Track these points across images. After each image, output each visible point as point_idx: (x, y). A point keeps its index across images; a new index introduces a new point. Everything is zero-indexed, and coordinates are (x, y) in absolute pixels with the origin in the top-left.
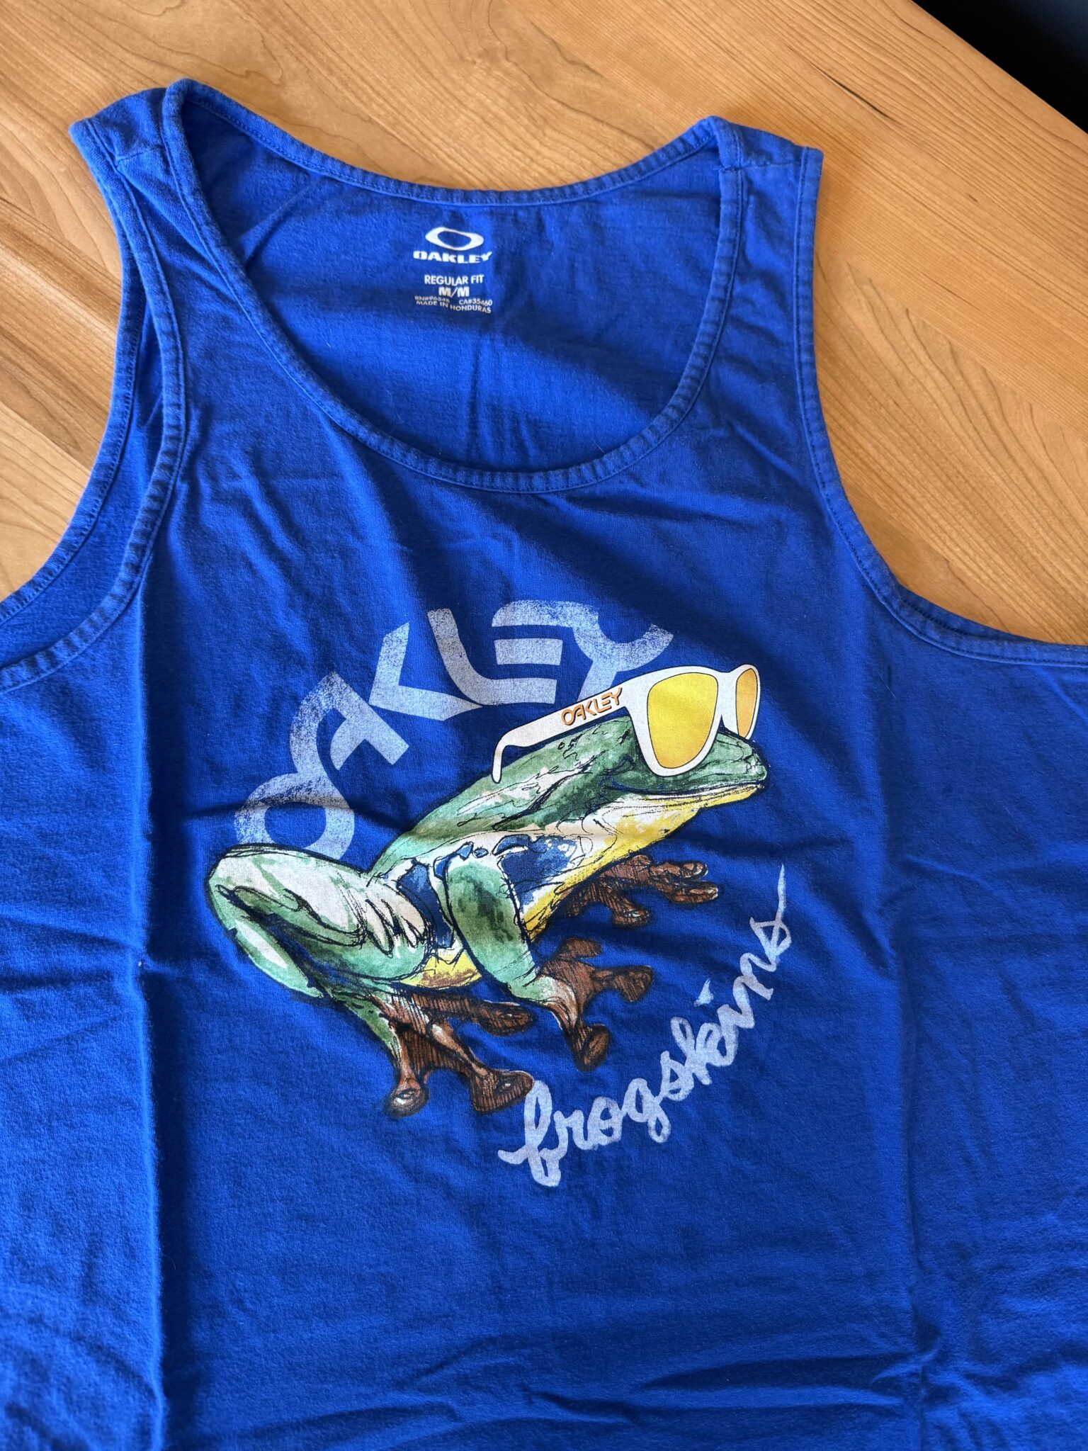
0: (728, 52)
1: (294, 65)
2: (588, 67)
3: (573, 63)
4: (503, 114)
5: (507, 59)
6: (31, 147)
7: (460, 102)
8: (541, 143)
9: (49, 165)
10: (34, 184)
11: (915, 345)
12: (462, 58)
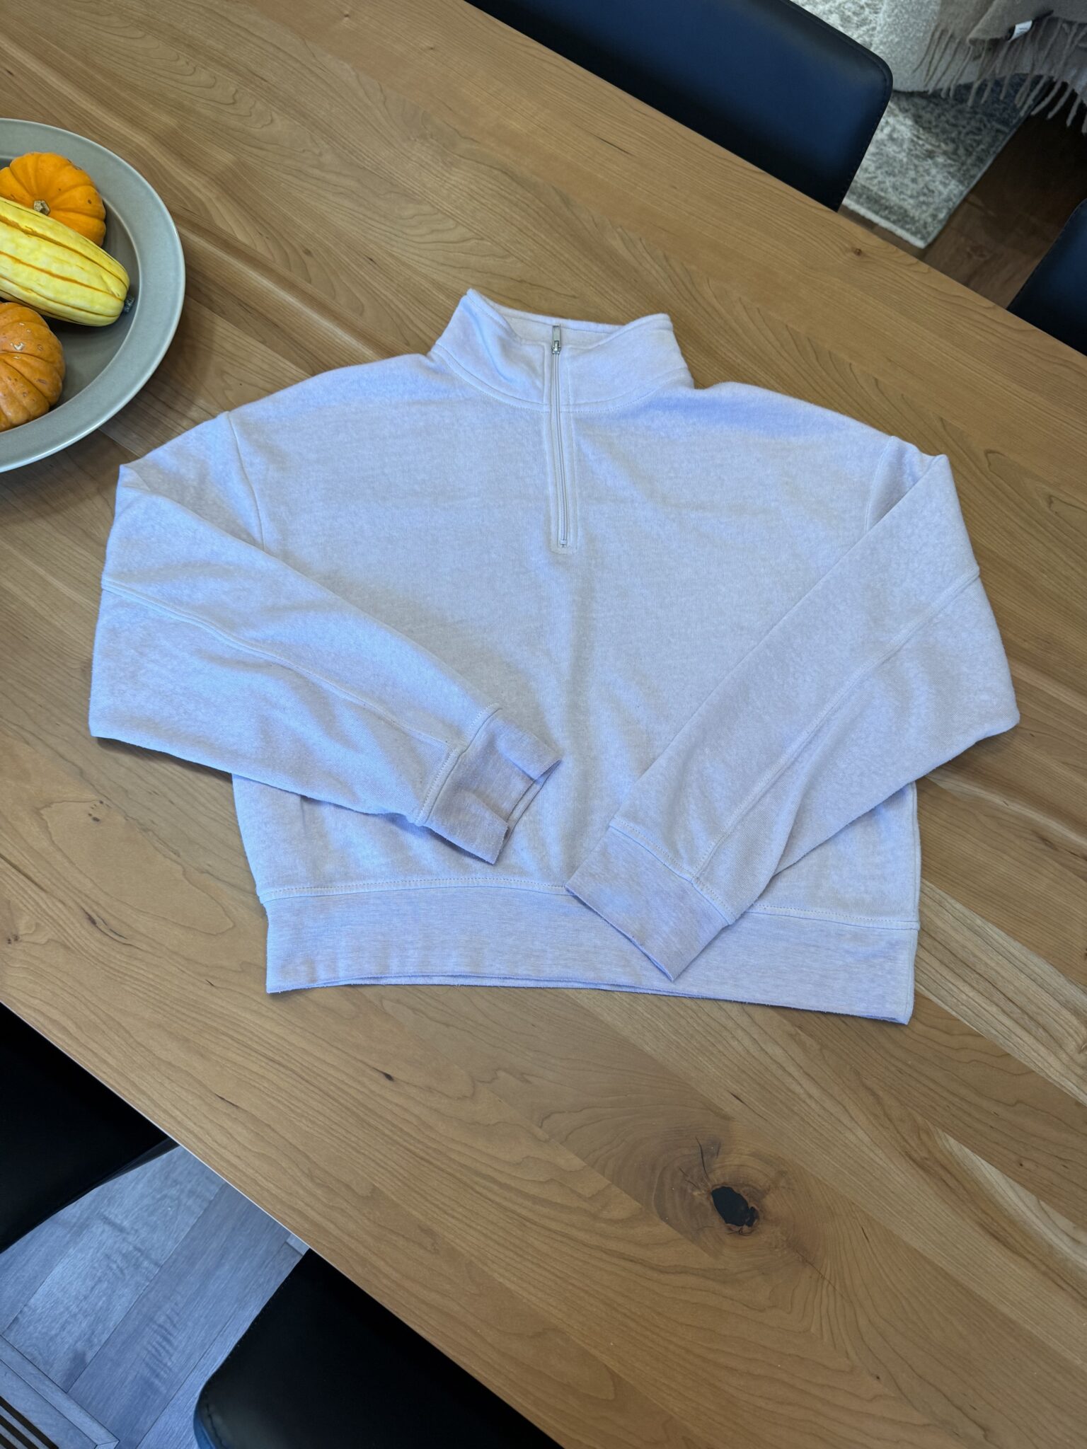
0: (544, 129)
1: (327, 146)
2: (472, 139)
3: (465, 138)
4: (430, 162)
5: (432, 137)
6: (200, 186)
7: (409, 158)
8: (450, 174)
9: (208, 194)
10: (202, 203)
11: (645, 255)
12: (409, 139)
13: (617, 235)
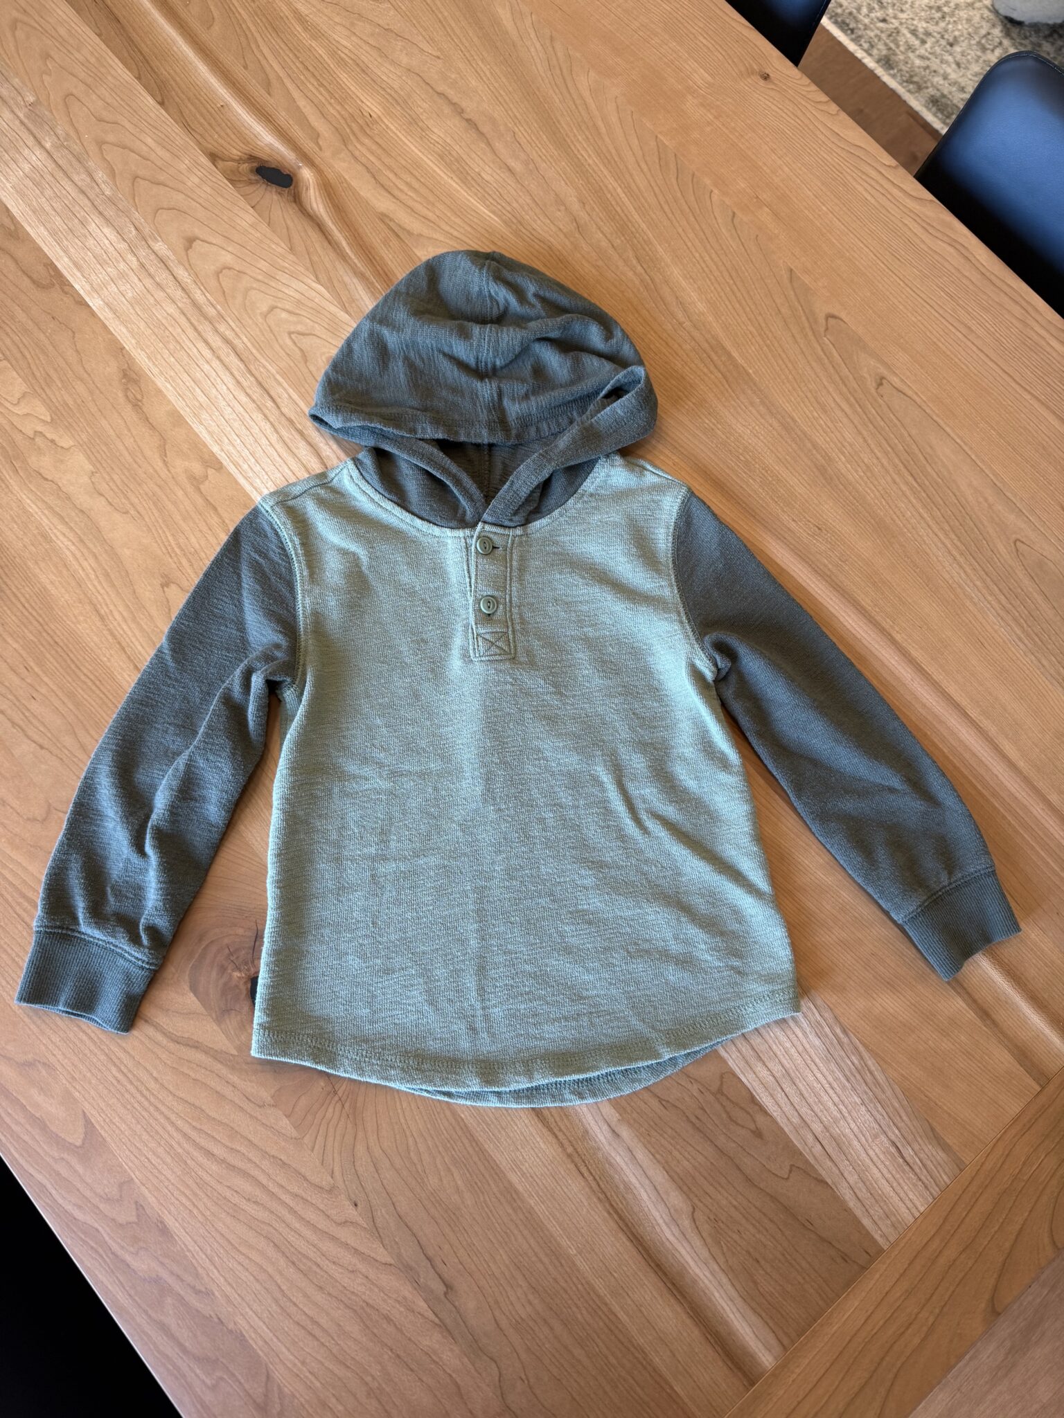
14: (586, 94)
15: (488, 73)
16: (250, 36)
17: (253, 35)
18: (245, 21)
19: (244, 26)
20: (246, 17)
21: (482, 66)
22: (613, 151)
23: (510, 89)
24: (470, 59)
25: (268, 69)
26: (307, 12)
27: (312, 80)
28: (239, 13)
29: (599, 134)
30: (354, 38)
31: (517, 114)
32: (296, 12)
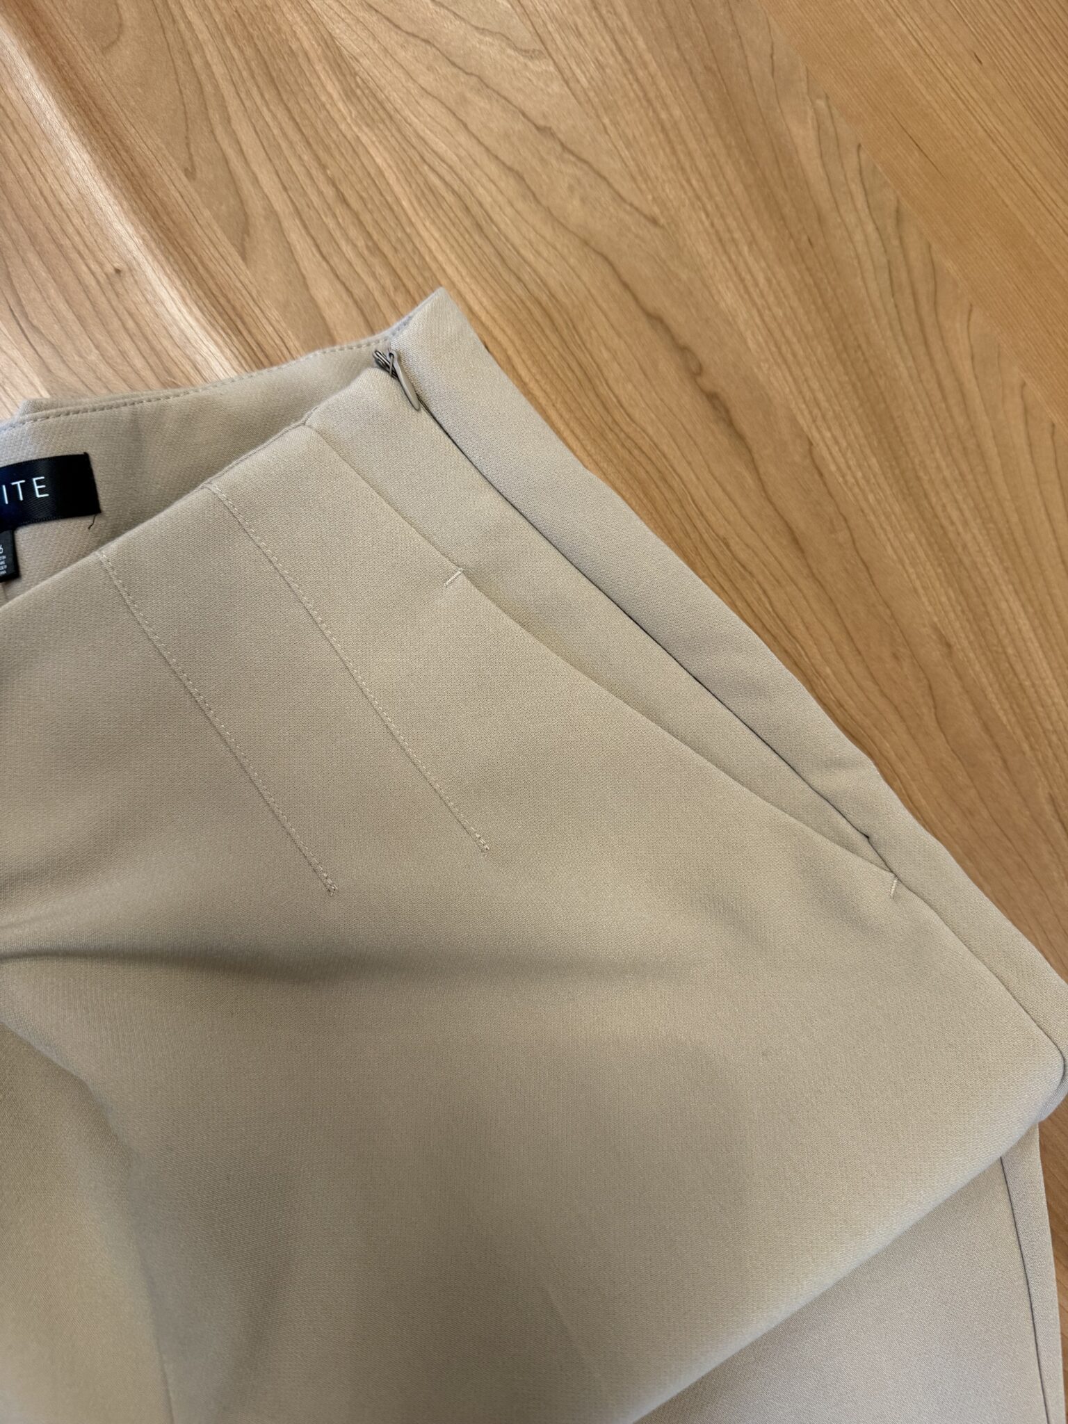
13: (810, 113)
14: (965, 368)
15: (762, 280)
16: (208, 88)
17: (216, 87)
18: (199, 46)
19: (197, 61)
20: (204, 36)
21: (750, 260)
22: (1014, 518)
23: (809, 329)
24: (726, 236)
25: (247, 187)
26: (356, 50)
27: (353, 232)
28: (189, 24)
29: (987, 471)
30: (462, 138)
31: (820, 396)
32: (330, 45)
